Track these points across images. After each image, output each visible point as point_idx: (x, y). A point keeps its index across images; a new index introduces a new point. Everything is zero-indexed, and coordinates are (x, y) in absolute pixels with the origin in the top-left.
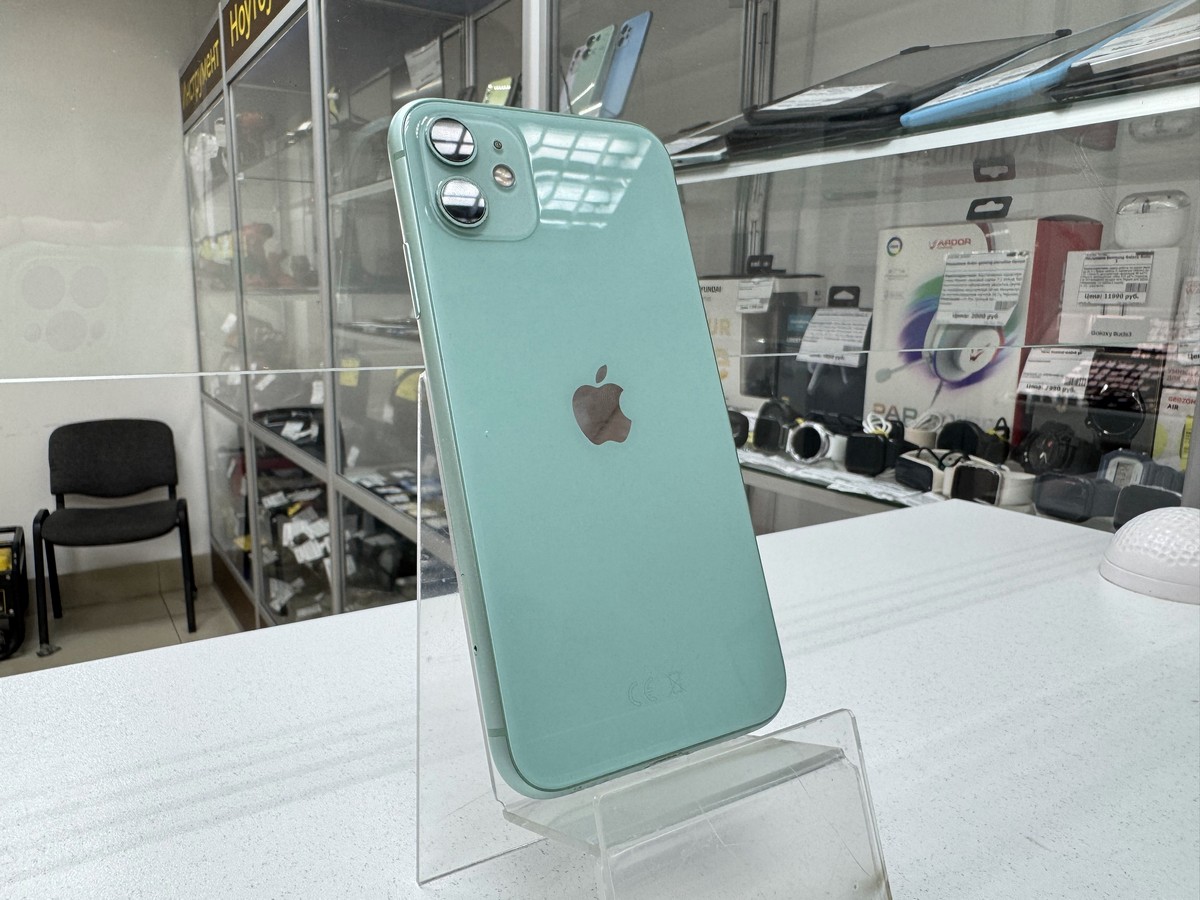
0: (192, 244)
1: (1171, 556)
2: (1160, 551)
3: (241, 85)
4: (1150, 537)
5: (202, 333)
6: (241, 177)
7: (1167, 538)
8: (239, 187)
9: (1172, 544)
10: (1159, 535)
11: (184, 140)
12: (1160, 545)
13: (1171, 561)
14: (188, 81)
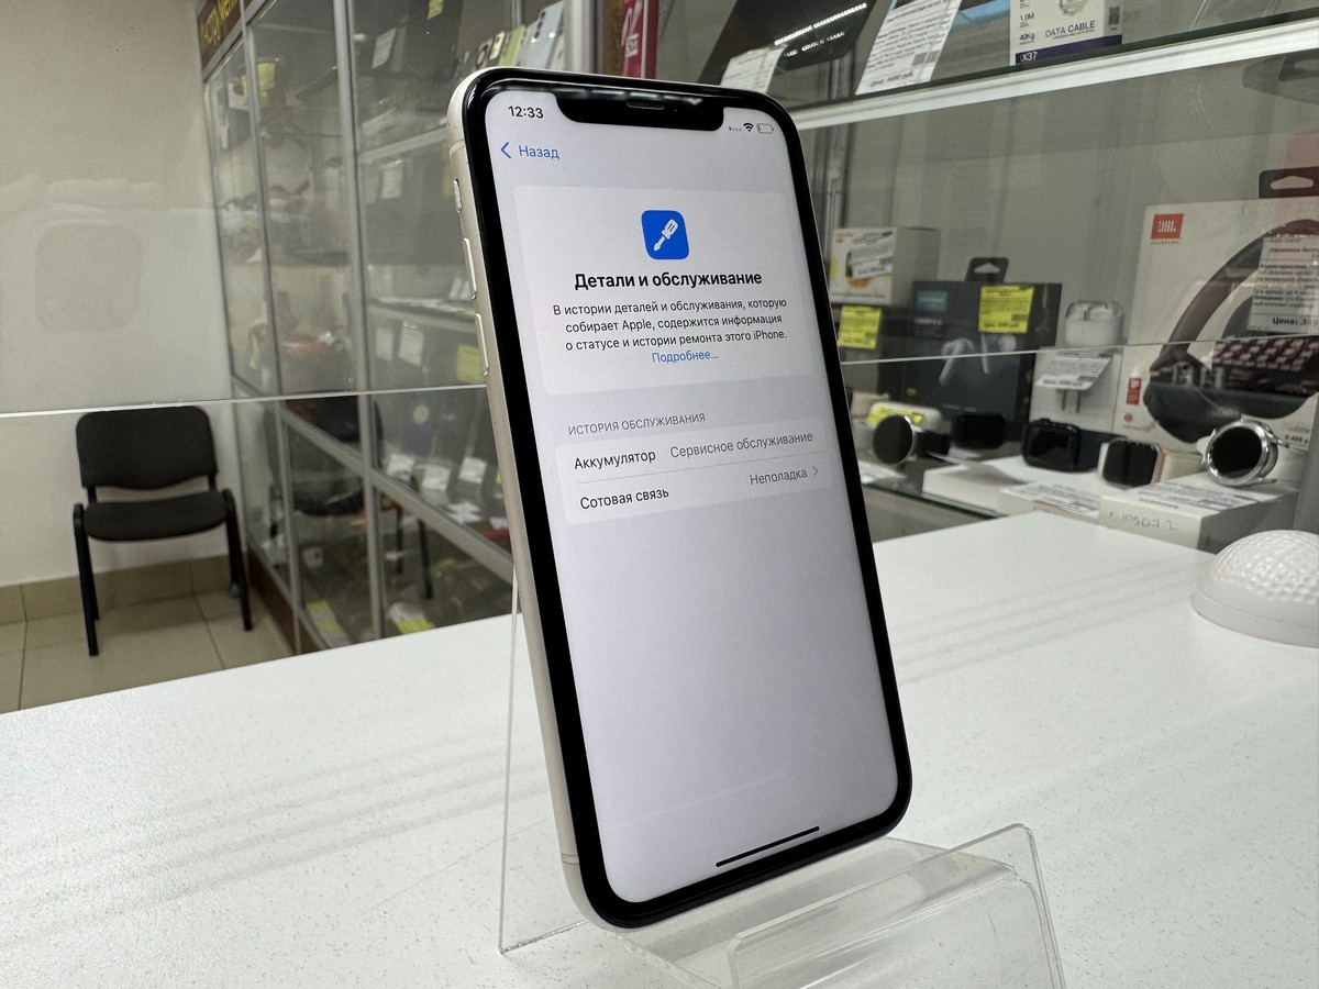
0: (216, 208)
1: (1271, 589)
2: (1259, 583)
3: (261, 25)
4: (1249, 565)
7: (1269, 567)
8: (263, 143)
9: (1273, 576)
10: (1261, 564)
11: (204, 88)
12: (1258, 576)
13: (1270, 594)
14: (205, 21)
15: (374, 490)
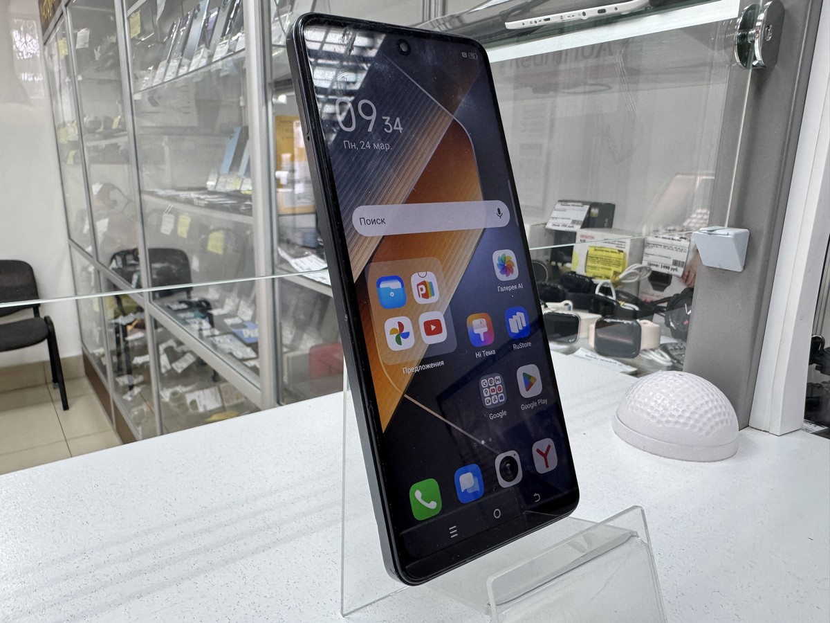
0: (55, 128)
5: (67, 195)
6: (80, 78)
8: (79, 86)
13: (659, 422)
14: (43, 4)
15: (151, 316)
